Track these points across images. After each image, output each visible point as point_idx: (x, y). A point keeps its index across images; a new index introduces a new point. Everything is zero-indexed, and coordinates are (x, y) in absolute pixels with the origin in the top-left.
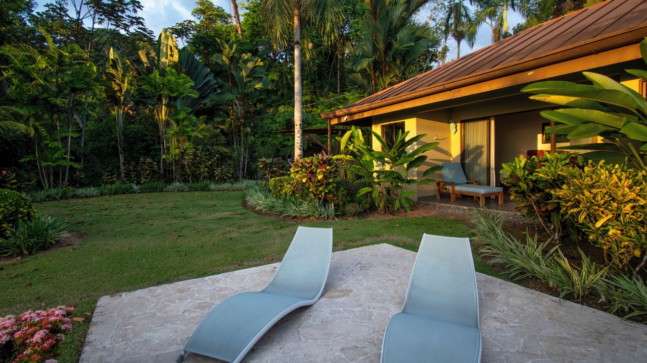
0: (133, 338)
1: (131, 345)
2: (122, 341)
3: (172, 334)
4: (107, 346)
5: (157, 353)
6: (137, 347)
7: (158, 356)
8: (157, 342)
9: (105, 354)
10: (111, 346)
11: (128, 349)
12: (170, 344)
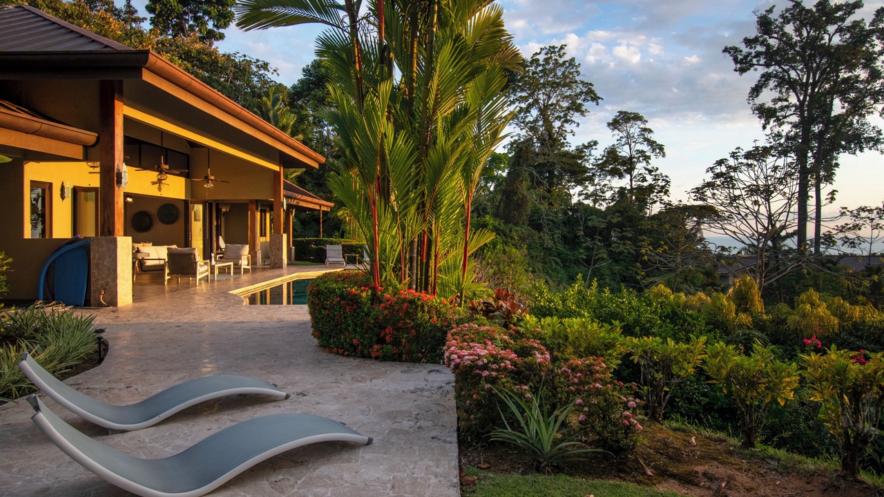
0: (405, 478)
1: (408, 470)
2: (417, 478)
3: (362, 471)
4: (433, 477)
5: (385, 456)
6: (402, 467)
7: (385, 453)
8: (381, 467)
9: (434, 469)
10: (430, 476)
11: (411, 467)
12: (370, 460)
